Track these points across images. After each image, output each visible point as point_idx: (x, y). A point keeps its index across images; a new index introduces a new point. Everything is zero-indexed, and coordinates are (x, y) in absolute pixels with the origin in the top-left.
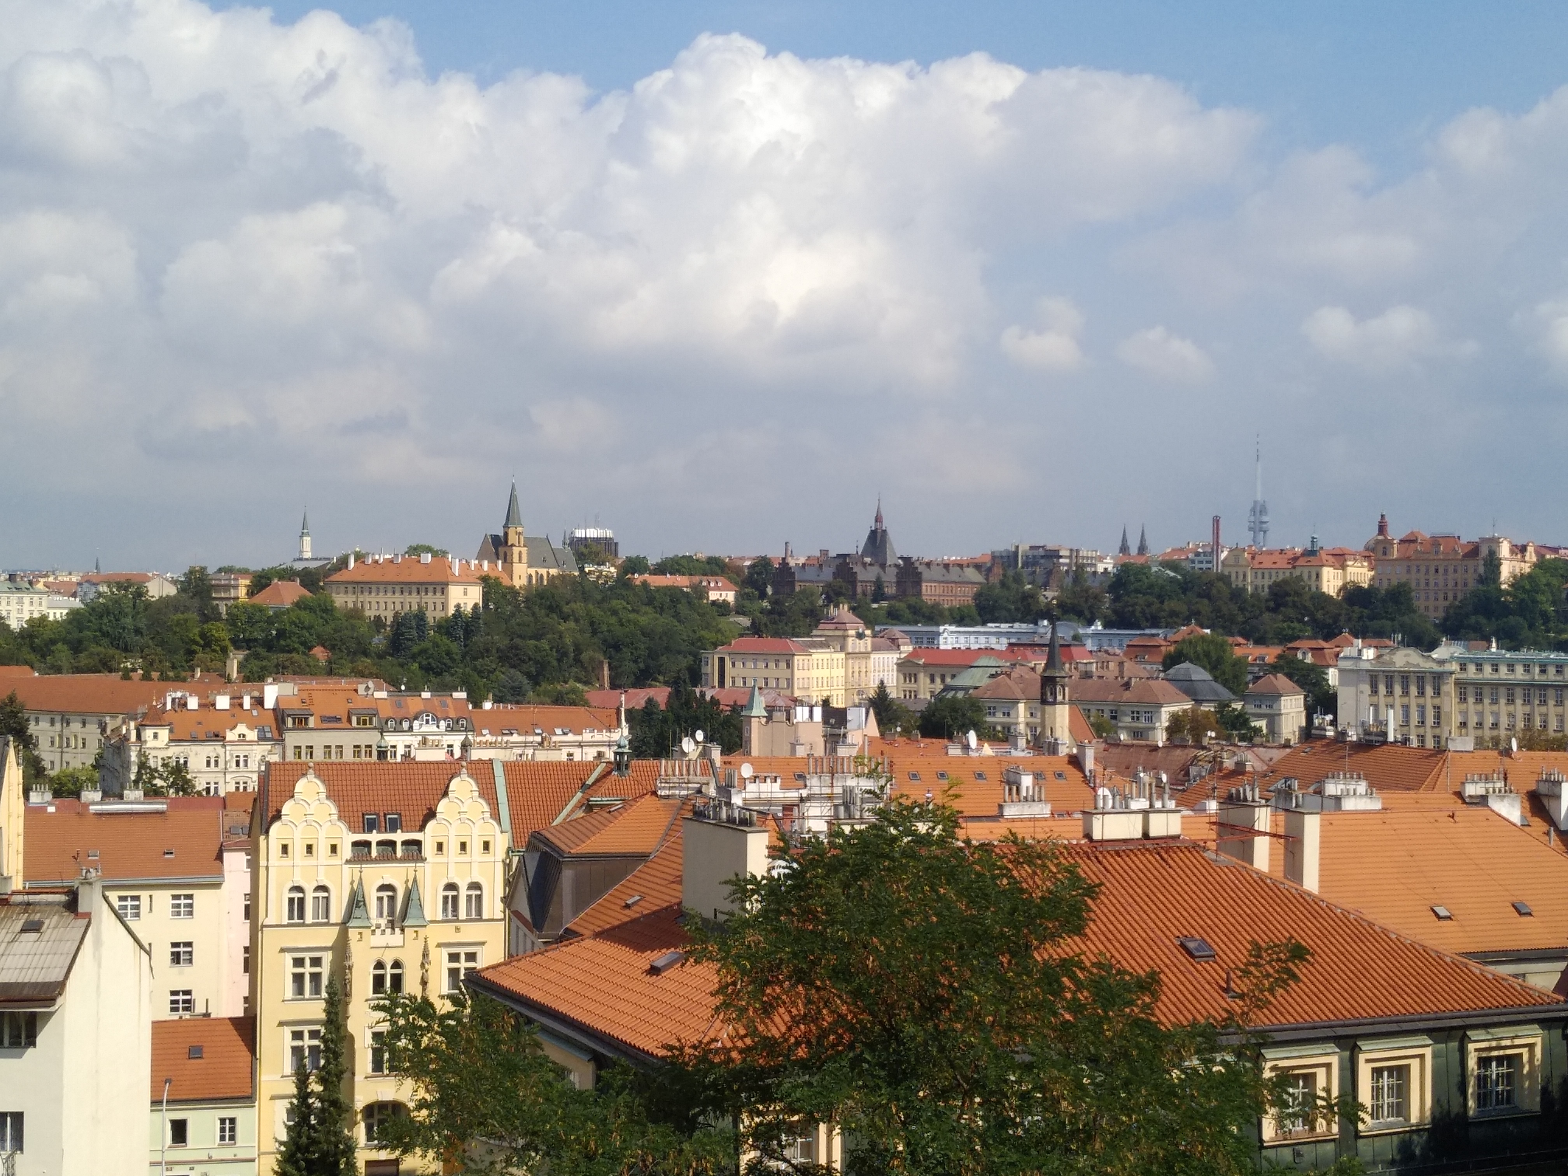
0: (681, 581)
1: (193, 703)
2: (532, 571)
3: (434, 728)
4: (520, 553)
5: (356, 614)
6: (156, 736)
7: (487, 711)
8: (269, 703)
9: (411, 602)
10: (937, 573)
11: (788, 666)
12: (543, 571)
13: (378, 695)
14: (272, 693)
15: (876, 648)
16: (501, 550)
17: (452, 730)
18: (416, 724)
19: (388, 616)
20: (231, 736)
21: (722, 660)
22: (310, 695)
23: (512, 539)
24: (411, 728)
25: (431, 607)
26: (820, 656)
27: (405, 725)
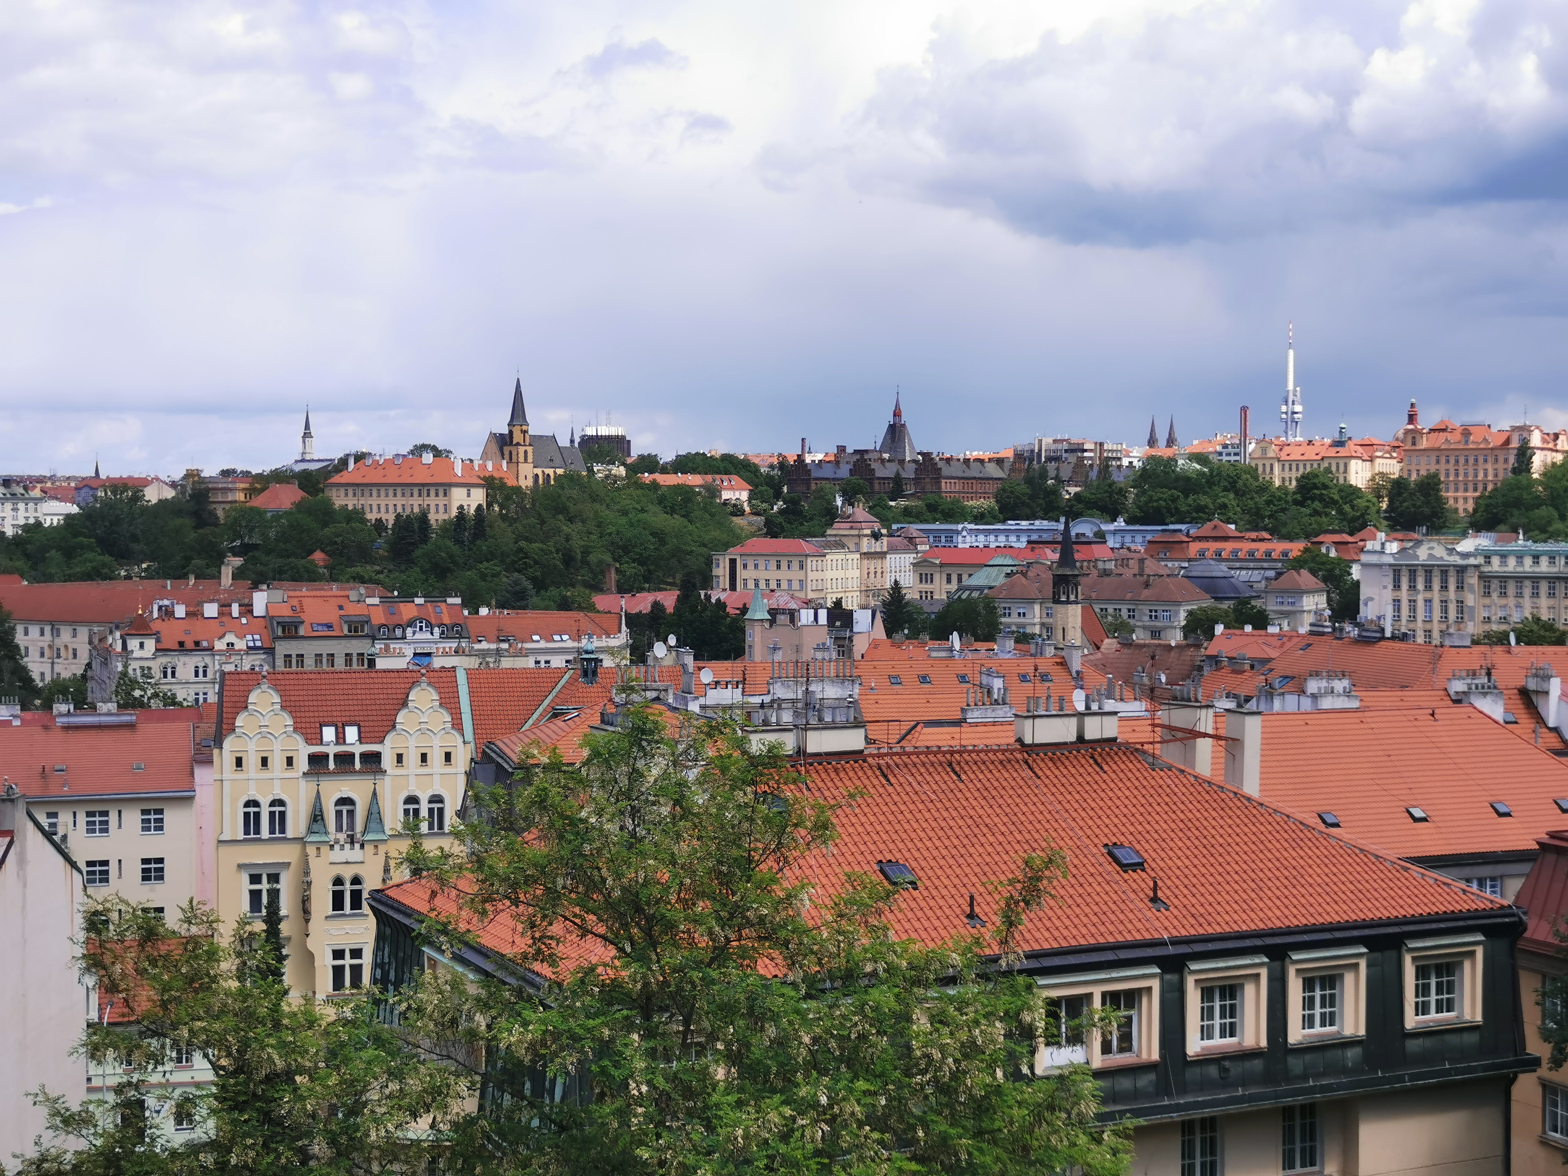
0: (693, 480)
1: (180, 611)
2: (539, 471)
3: (429, 636)
4: (526, 452)
5: (357, 516)
6: (142, 645)
7: (483, 617)
8: (259, 609)
9: (414, 504)
10: (956, 470)
11: (801, 567)
12: (550, 471)
13: (369, 601)
14: (260, 601)
15: (893, 549)
16: (506, 450)
17: (447, 638)
18: (409, 631)
19: (390, 519)
20: (220, 645)
21: (733, 562)
22: (300, 603)
23: (518, 437)
24: (404, 637)
25: (433, 509)
26: (834, 557)
27: (398, 632)
